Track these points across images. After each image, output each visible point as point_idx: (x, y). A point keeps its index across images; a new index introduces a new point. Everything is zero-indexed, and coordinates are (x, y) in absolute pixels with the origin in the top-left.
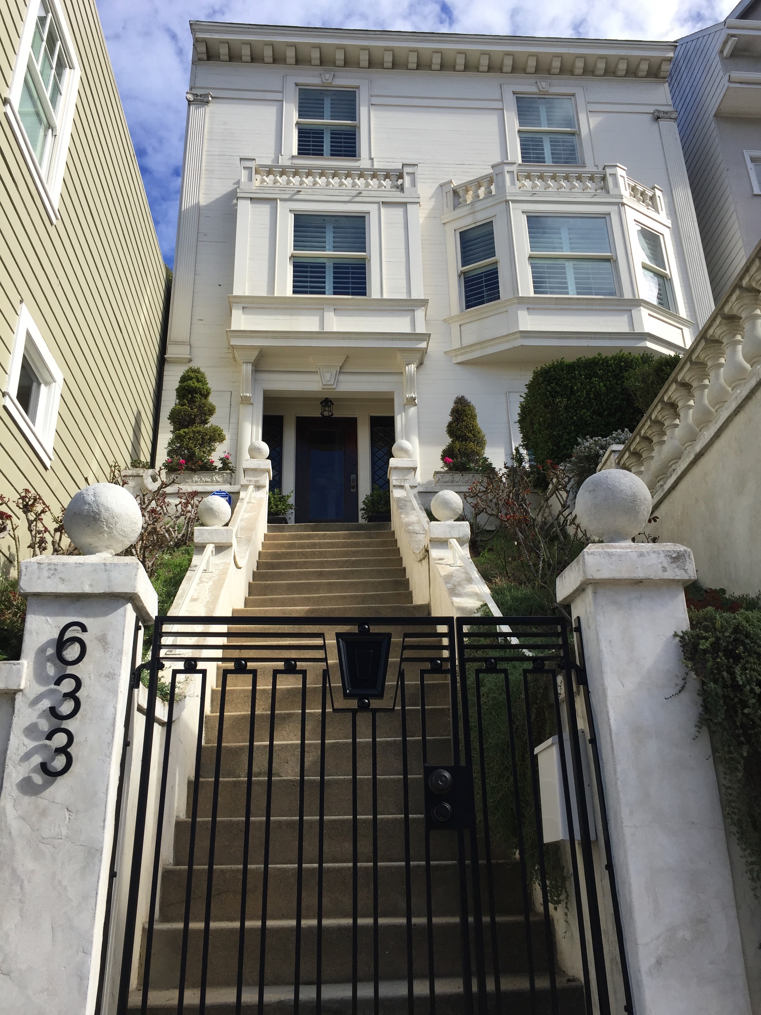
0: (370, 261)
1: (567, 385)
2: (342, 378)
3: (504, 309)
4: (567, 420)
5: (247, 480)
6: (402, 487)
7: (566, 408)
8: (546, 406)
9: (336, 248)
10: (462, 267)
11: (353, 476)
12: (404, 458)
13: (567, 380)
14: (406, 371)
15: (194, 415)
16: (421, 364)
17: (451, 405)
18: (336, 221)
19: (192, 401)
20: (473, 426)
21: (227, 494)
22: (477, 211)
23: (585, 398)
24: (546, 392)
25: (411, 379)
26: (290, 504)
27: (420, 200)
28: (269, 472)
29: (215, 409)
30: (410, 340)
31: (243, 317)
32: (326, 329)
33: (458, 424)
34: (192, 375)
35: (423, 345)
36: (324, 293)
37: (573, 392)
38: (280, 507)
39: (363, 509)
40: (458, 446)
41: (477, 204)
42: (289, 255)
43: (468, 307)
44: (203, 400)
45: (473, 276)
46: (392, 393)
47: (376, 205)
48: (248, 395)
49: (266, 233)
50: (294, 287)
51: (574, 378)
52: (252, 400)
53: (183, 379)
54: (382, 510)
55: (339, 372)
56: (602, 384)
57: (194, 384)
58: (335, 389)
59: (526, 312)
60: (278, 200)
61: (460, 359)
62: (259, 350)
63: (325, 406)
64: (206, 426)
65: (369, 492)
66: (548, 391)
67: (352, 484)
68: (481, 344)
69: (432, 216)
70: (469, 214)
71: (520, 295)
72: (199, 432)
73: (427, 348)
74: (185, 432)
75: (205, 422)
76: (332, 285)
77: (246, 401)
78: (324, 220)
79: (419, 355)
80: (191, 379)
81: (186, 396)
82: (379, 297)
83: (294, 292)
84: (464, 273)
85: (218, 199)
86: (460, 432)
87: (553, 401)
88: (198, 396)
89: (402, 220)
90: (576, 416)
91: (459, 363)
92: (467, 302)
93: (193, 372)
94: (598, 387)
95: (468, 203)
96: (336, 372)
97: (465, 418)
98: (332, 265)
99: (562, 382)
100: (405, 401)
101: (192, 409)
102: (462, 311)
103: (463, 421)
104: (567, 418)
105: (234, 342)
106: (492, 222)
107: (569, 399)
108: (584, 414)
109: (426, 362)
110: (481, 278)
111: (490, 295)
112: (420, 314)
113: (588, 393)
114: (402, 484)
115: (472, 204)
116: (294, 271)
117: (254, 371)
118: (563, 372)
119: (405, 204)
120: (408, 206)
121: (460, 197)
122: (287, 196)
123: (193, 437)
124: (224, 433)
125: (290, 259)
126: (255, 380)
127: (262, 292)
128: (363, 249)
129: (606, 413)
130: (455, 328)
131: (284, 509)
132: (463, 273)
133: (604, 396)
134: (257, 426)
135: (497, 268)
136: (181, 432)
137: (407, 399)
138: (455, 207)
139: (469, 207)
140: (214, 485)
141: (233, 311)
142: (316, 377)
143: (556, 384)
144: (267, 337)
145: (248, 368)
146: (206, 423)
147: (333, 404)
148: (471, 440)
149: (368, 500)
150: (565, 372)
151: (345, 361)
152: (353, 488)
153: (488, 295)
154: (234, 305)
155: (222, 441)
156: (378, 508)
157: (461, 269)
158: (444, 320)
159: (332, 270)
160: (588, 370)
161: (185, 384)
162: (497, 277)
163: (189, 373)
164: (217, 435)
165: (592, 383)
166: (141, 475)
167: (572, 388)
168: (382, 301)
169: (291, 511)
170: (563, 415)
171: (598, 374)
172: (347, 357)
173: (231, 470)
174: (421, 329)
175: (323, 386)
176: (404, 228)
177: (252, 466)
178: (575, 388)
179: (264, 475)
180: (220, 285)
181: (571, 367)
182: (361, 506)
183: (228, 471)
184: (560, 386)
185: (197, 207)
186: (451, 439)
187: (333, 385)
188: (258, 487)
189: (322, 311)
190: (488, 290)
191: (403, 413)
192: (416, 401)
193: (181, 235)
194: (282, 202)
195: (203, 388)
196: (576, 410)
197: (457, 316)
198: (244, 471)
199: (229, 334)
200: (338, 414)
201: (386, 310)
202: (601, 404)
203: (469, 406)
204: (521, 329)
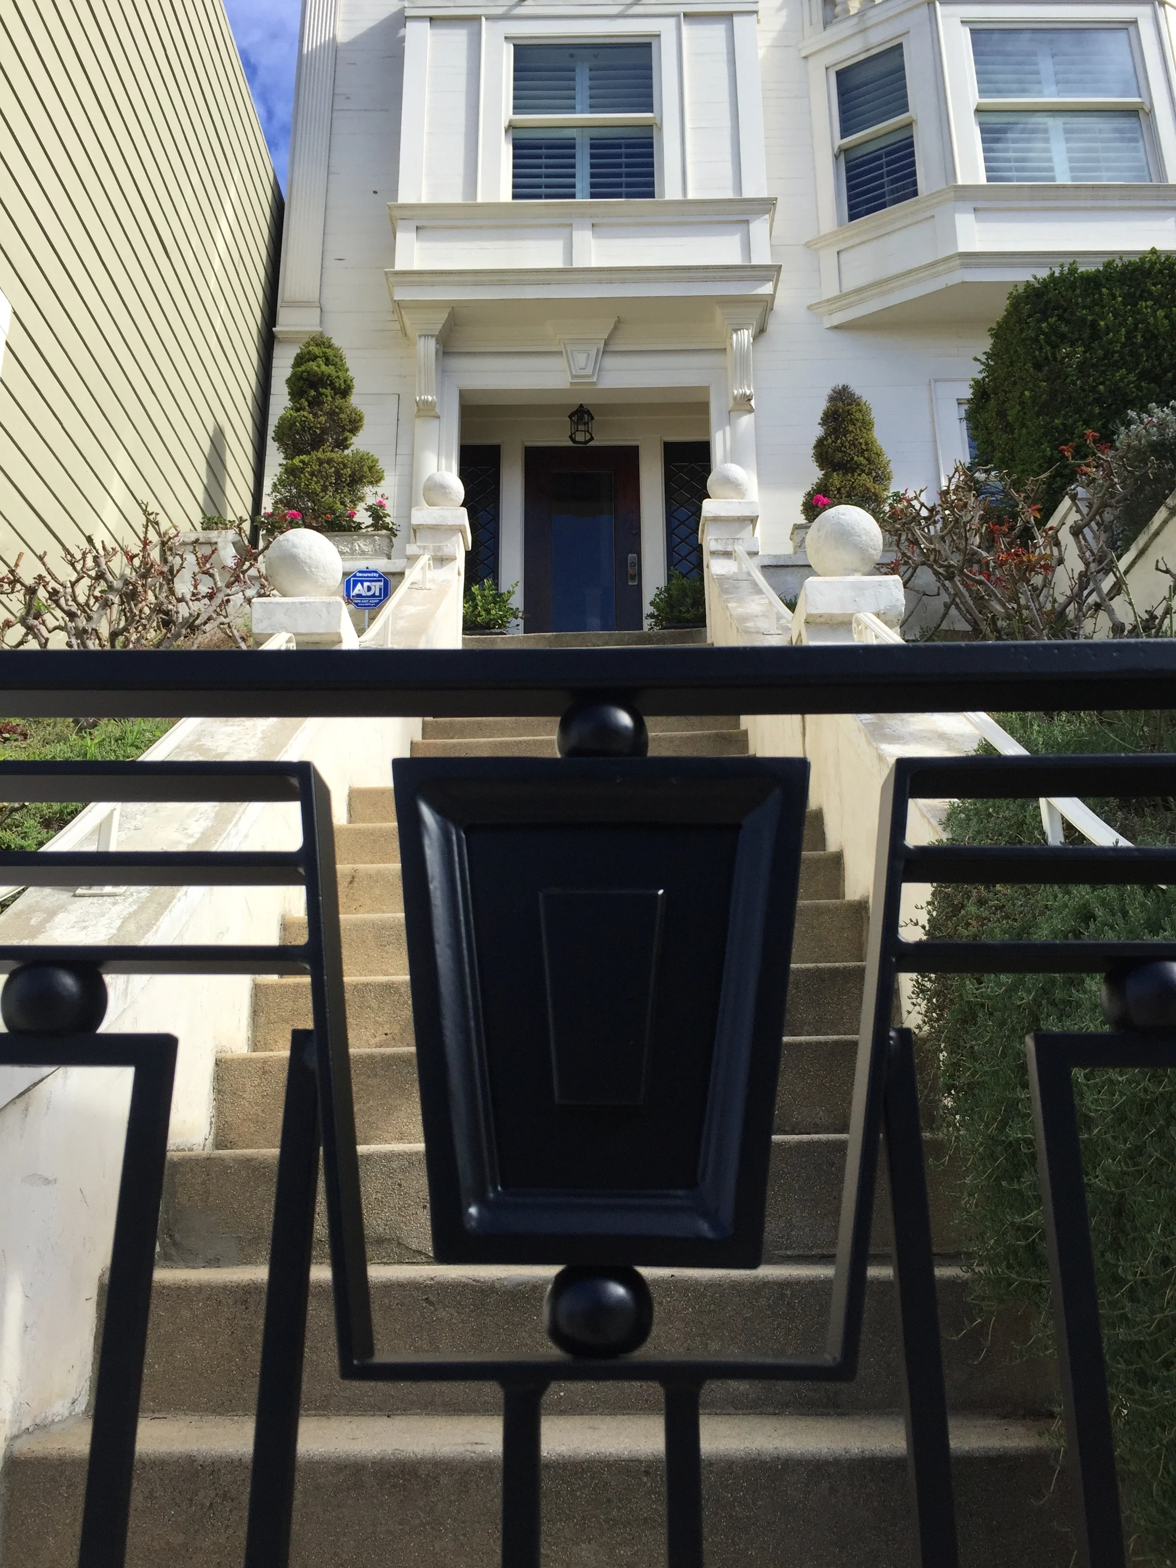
0: (660, 129)
1: (1083, 320)
2: (610, 362)
3: (928, 214)
4: (1082, 395)
5: (419, 547)
6: (727, 554)
7: (1082, 367)
8: (1038, 367)
9: (593, 108)
10: (842, 137)
11: (632, 556)
12: (732, 498)
13: (1084, 308)
14: (732, 345)
15: (321, 428)
16: (761, 331)
17: (822, 405)
18: (595, 56)
19: (315, 403)
20: (867, 444)
21: (380, 576)
22: (870, 28)
23: (1124, 345)
24: (1038, 336)
25: (743, 360)
26: (514, 607)
27: (760, 7)
28: (463, 532)
29: (361, 419)
30: (741, 279)
31: (417, 245)
32: (577, 264)
33: (837, 438)
34: (316, 350)
35: (766, 289)
36: (573, 196)
37: (1095, 334)
38: (493, 612)
39: (651, 616)
40: (837, 483)
41: (872, 13)
42: (504, 123)
43: (852, 218)
44: (339, 401)
45: (861, 157)
46: (705, 390)
47: (672, 21)
48: (430, 398)
49: (461, 82)
50: (515, 186)
51: (1100, 303)
52: (437, 410)
53: (300, 360)
54: (687, 616)
55: (604, 352)
56: (1161, 313)
57: (319, 366)
58: (594, 383)
59: (971, 217)
60: (483, 19)
61: (839, 318)
62: (449, 310)
63: (577, 424)
64: (346, 452)
65: (662, 582)
66: (1044, 333)
67: (631, 571)
68: (880, 285)
69: (782, 43)
70: (854, 34)
71: (960, 182)
72: (330, 461)
73: (773, 296)
74: (302, 462)
75: (342, 444)
76: (588, 180)
77: (426, 411)
78: (572, 56)
79: (758, 311)
80: (314, 358)
81: (305, 392)
82: (679, 197)
83: (515, 196)
84: (846, 151)
85: (372, 29)
86: (840, 455)
87: (1054, 354)
88: (328, 391)
89: (722, 46)
90: (1102, 383)
91: (836, 328)
92: (851, 208)
93: (317, 345)
94: (1151, 320)
95: (851, 13)
96: (598, 350)
97: (851, 428)
98: (587, 142)
99: (1072, 313)
100: (731, 403)
101: (315, 415)
102: (840, 224)
103: (846, 432)
104: (1084, 390)
105: (402, 294)
106: (900, 46)
107: (1088, 349)
108: (1122, 380)
109: (773, 327)
110: (879, 158)
111: (897, 190)
112: (759, 227)
113: (1130, 335)
114: (729, 549)
115: (861, 13)
116: (515, 157)
117: (441, 353)
118: (1074, 290)
119: (728, 16)
120: (737, 20)
121: (836, 5)
122: (499, 11)
123: (320, 471)
124: (381, 465)
125: (506, 131)
126: (443, 372)
127: (454, 196)
128: (649, 108)
129: (1170, 375)
130: (828, 258)
131: (501, 618)
132: (844, 151)
133: (1164, 339)
134: (448, 457)
135: (912, 137)
136: (296, 461)
137: (735, 398)
138: (826, 24)
139: (855, 20)
140: (356, 559)
141: (398, 235)
142: (559, 363)
143: (1060, 318)
144: (464, 284)
145: (428, 348)
146: (346, 447)
147: (592, 418)
148: (863, 471)
149: (661, 599)
150: (1078, 291)
151: (615, 328)
152: (633, 578)
153: (892, 192)
154: (400, 223)
155: (377, 482)
156: (680, 611)
157: (839, 142)
158: (807, 245)
159: (587, 151)
160: (1130, 287)
161: (303, 368)
162: (912, 154)
163: (310, 348)
164: (365, 469)
165: (1139, 312)
166: (214, 540)
167: (1094, 325)
168: (685, 203)
169: (514, 622)
170: (1075, 384)
171: (1150, 293)
172: (619, 322)
173: (391, 530)
174: (761, 257)
175: (574, 377)
176: (729, 61)
177: (430, 521)
178: (1102, 323)
179: (454, 539)
180: (375, 192)
181: (1092, 282)
182: (648, 609)
183: (384, 532)
184: (1068, 322)
185: (334, 48)
186: (823, 472)
187: (593, 374)
188: (441, 560)
189: (566, 230)
190: (893, 182)
191: (728, 428)
192: (753, 402)
193: (301, 98)
194: (490, 23)
195: (338, 377)
196: (1104, 372)
197: (834, 234)
198: (415, 531)
199: (392, 279)
200: (602, 439)
201: (692, 223)
202: (1159, 357)
203: (858, 404)
204: (962, 249)
